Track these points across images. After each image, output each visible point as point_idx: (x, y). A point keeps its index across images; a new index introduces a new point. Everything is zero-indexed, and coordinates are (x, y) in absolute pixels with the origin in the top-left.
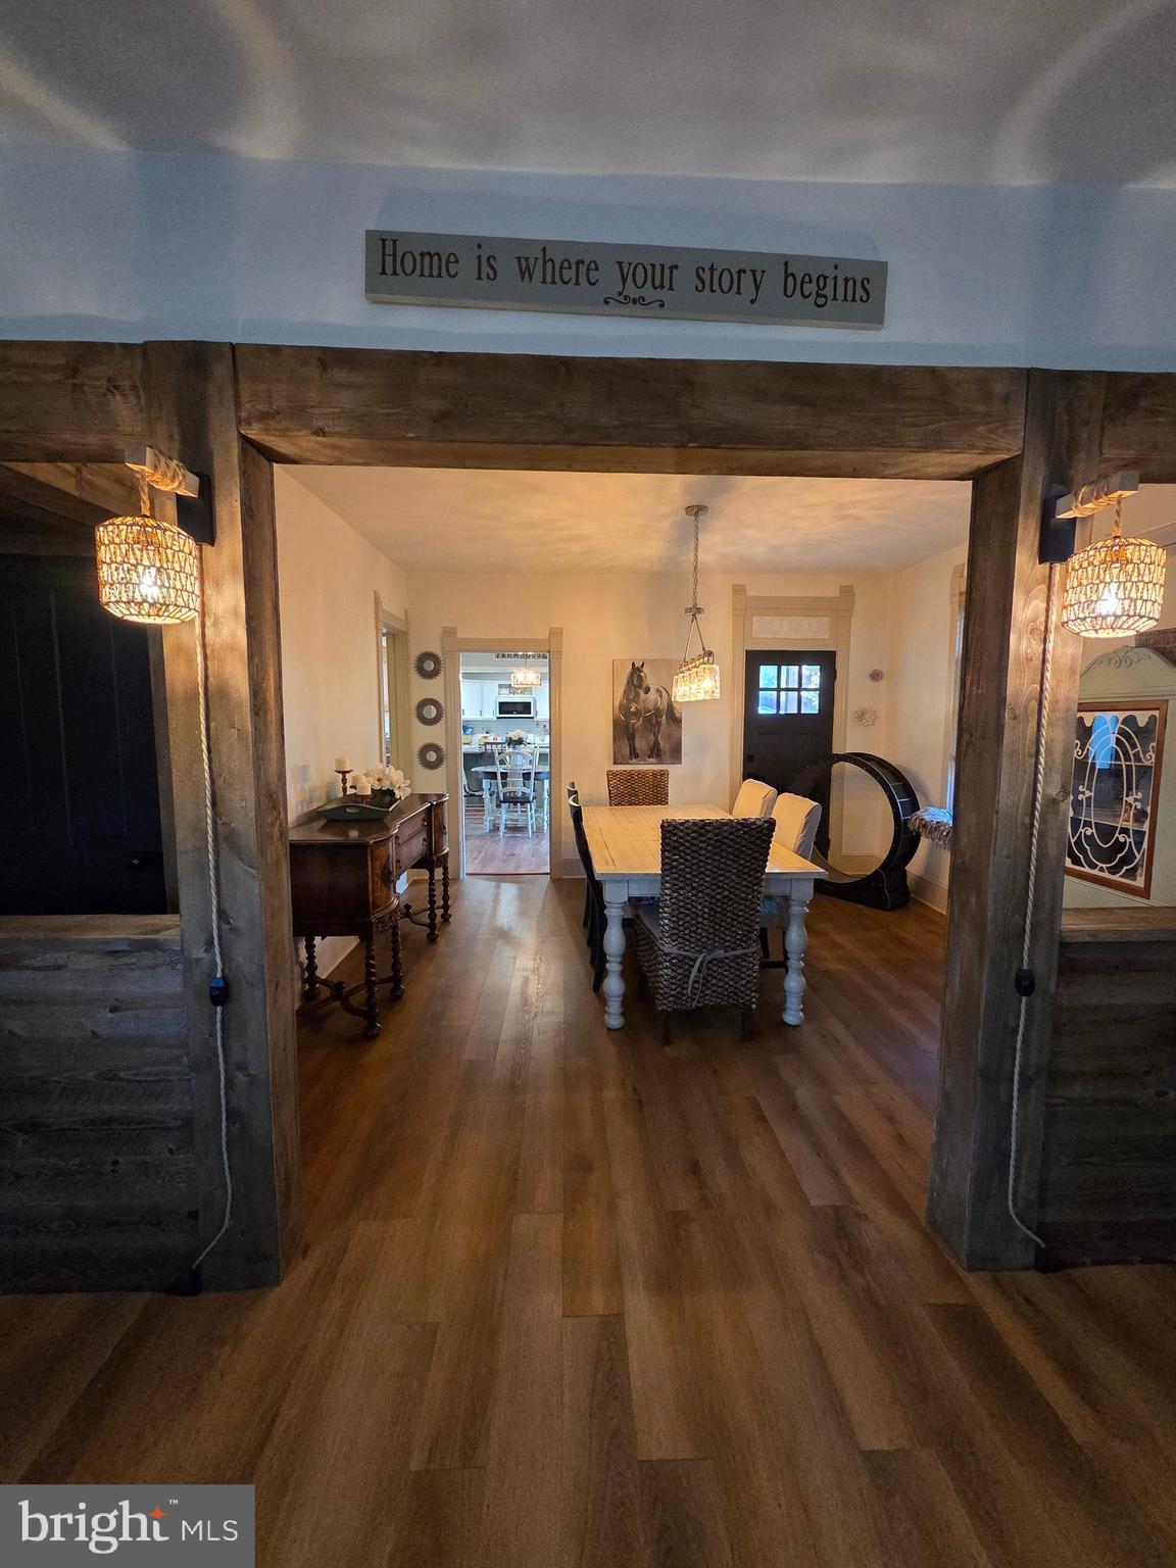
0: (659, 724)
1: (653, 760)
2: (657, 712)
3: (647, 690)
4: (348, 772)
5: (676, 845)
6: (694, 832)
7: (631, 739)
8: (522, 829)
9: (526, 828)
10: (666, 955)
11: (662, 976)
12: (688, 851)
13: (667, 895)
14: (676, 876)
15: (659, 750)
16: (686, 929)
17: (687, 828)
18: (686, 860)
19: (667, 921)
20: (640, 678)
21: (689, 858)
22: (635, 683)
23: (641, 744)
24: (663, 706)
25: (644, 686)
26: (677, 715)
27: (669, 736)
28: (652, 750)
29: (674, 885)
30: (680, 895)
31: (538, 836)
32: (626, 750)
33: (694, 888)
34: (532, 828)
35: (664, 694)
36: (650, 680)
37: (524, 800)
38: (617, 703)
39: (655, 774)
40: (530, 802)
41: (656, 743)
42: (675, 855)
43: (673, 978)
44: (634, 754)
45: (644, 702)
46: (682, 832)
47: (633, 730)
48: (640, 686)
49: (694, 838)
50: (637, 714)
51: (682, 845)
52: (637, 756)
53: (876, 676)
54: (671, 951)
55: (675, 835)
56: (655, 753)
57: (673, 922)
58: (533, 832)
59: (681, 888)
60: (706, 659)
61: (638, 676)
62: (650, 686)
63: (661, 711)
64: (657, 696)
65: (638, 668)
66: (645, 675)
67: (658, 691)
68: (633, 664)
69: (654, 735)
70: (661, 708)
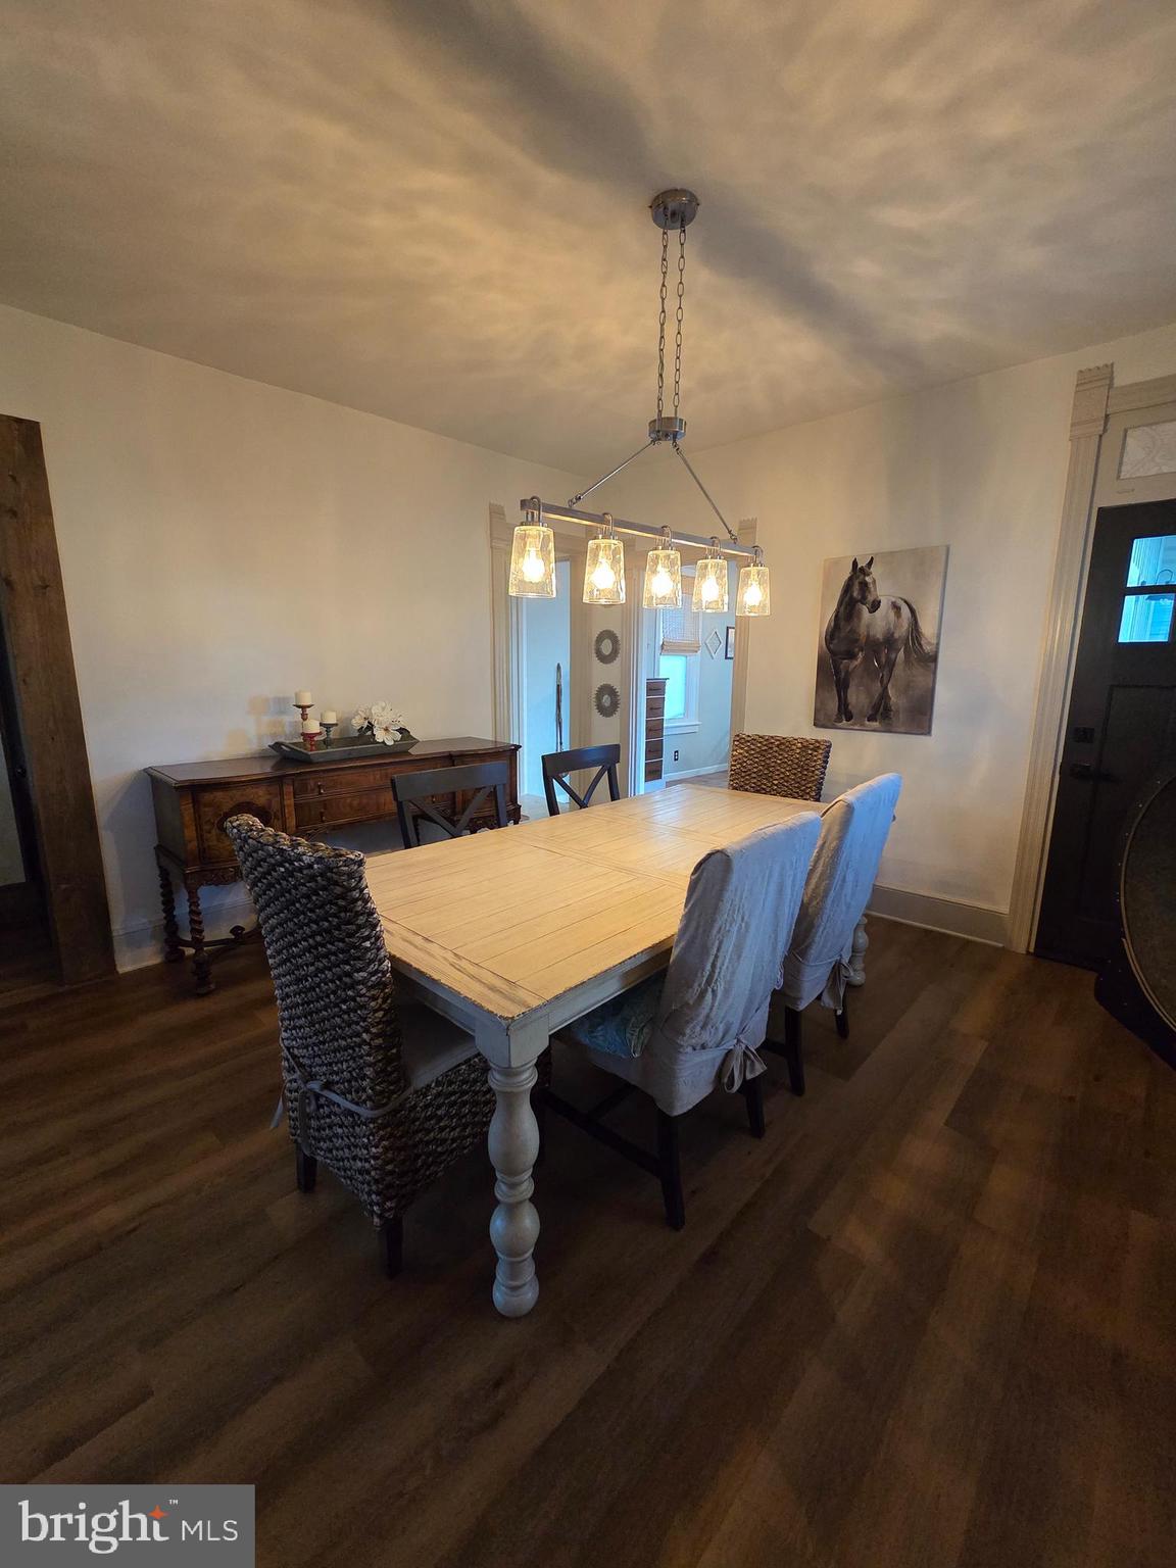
0: (891, 664)
1: (876, 724)
3: (875, 606)
4: (309, 707)
15: (887, 709)
20: (864, 586)
22: (855, 595)
23: (857, 697)
24: (902, 632)
25: (870, 598)
26: (925, 648)
27: (908, 687)
28: (876, 707)
32: (833, 705)
35: (905, 611)
36: (884, 588)
38: (825, 630)
41: (884, 695)
44: (845, 713)
45: (868, 626)
47: (847, 672)
48: (863, 600)
52: (849, 716)
56: (881, 715)
61: (860, 583)
62: (880, 598)
63: (896, 640)
64: (892, 614)
65: (862, 569)
66: (874, 581)
67: (896, 608)
68: (855, 563)
69: (881, 682)
70: (896, 635)
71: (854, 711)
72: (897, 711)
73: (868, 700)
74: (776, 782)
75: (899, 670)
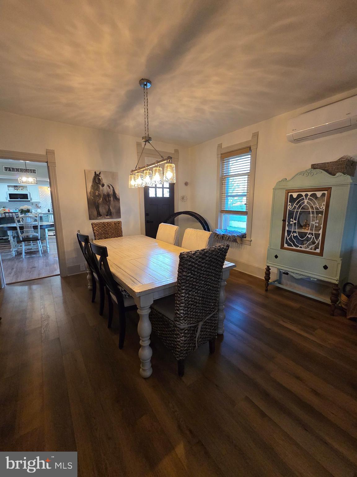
0: (110, 201)
1: (108, 217)
2: (108, 195)
3: (103, 185)
5: (190, 267)
6: (200, 258)
7: (97, 208)
8: (36, 252)
9: (38, 251)
10: (182, 330)
11: (179, 342)
12: (196, 270)
13: (183, 296)
14: (188, 285)
15: (111, 213)
16: (191, 312)
17: (197, 256)
18: (194, 275)
19: (182, 311)
20: (99, 179)
21: (196, 273)
22: (97, 181)
23: (102, 210)
24: (111, 192)
25: (101, 183)
26: (118, 197)
27: (114, 207)
28: (108, 212)
29: (187, 290)
30: (189, 295)
31: (45, 255)
32: (95, 213)
33: (197, 289)
34: (41, 251)
35: (111, 187)
36: (105, 181)
37: (35, 239)
38: (89, 190)
39: (115, 223)
40: (39, 240)
41: (109, 210)
42: (188, 273)
43: (185, 341)
44: (99, 215)
46: (194, 259)
47: (98, 203)
48: (99, 183)
49: (199, 262)
50: (99, 195)
51: (193, 266)
52: (100, 215)
53: (186, 184)
54: (184, 327)
55: (190, 261)
56: (109, 214)
57: (185, 311)
58: (42, 253)
59: (190, 291)
60: (168, 160)
61: (98, 178)
62: (104, 183)
63: (110, 195)
64: (108, 188)
65: (98, 175)
66: (102, 179)
67: (108, 186)
68: (95, 172)
69: (108, 206)
70: (110, 194)
71: (102, 214)
72: (113, 213)
73: (105, 211)
74: (110, 235)
75: (112, 202)
